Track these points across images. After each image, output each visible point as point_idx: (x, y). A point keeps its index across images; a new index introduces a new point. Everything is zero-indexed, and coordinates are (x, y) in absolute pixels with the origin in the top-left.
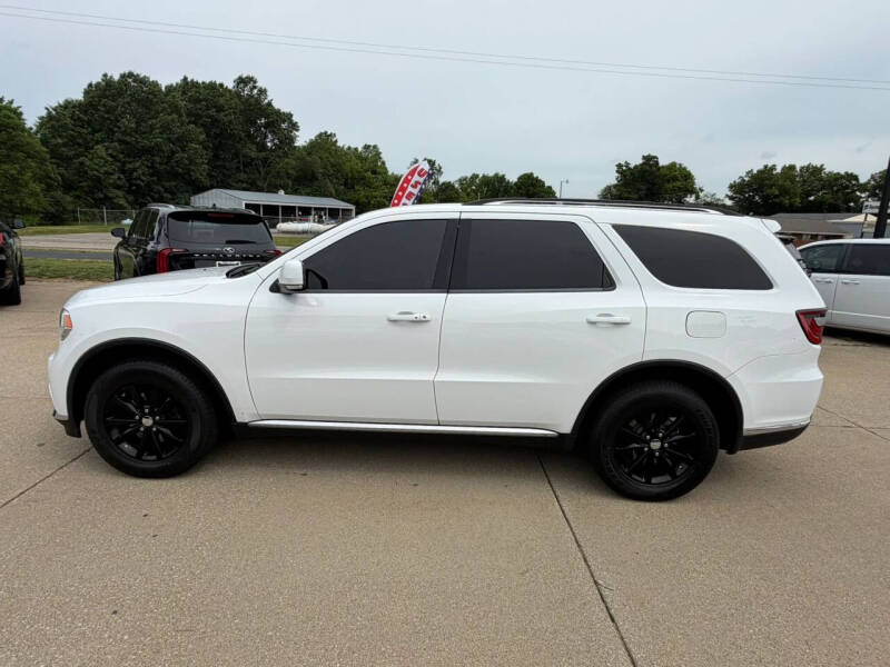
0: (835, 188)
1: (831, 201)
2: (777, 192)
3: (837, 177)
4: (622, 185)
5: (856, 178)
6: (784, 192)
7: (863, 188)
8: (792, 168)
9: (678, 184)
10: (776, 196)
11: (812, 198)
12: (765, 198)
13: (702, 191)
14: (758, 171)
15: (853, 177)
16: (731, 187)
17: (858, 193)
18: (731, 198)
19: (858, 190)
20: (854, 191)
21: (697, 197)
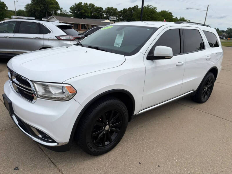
0: (98, 11)
1: (98, 15)
2: (84, 12)
3: (98, 8)
4: (34, 4)
5: (102, 9)
6: (86, 12)
7: (104, 12)
8: (87, 4)
9: (54, 6)
10: (84, 13)
11: (92, 14)
12: (81, 13)
13: (62, 9)
14: (78, 4)
15: (101, 8)
16: (71, 8)
17: (103, 13)
18: (71, 12)
19: (103, 12)
20: (102, 13)
21: (61, 11)
